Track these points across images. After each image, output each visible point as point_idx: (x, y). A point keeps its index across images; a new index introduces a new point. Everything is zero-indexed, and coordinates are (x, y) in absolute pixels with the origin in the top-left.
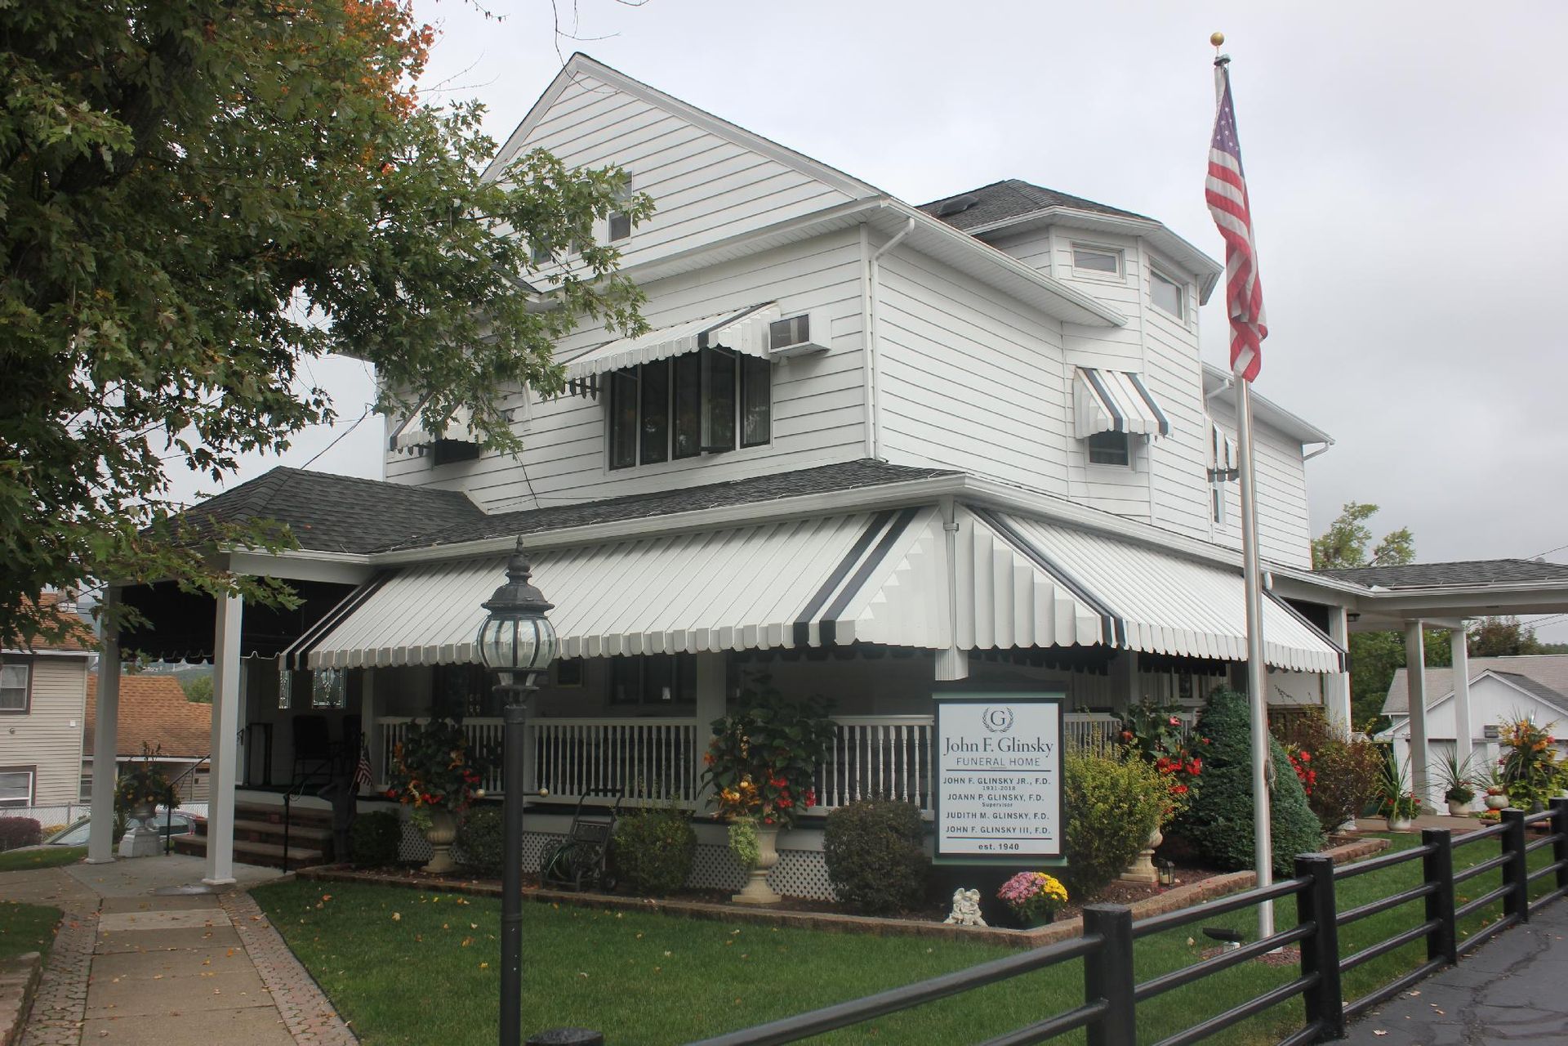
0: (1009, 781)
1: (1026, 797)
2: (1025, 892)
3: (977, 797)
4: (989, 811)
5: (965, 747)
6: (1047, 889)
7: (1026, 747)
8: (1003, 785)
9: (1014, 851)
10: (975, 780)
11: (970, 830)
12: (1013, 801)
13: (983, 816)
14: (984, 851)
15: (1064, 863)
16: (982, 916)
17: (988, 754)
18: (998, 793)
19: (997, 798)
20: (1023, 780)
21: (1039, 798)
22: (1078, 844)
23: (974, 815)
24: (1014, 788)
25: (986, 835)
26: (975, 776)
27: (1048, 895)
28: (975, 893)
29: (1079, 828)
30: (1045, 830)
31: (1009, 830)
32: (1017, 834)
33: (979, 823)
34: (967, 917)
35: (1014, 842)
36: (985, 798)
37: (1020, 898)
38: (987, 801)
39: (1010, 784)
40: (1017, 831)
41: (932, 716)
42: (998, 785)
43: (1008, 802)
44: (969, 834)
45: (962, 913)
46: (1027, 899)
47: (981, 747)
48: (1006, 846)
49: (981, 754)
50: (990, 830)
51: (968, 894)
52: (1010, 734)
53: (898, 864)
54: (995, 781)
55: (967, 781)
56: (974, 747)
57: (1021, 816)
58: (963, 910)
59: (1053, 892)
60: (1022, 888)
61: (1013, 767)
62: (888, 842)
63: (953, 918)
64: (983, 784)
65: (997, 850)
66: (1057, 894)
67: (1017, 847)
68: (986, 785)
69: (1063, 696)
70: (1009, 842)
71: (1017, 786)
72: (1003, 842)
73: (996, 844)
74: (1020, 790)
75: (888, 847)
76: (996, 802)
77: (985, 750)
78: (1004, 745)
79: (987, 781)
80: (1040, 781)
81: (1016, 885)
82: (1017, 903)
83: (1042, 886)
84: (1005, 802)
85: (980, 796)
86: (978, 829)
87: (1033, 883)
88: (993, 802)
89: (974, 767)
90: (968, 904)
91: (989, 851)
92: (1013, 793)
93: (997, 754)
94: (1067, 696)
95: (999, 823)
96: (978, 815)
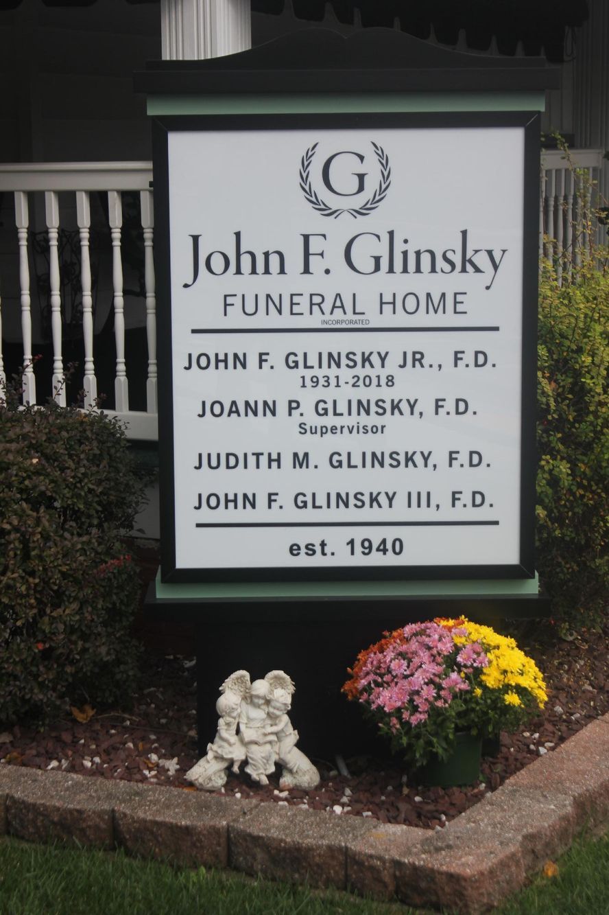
0: (375, 359)
1: (426, 405)
2: (429, 692)
3: (282, 408)
4: (319, 448)
5: (246, 261)
6: (492, 679)
7: (426, 259)
8: (359, 371)
9: (390, 560)
10: (276, 358)
11: (262, 501)
12: (387, 419)
13: (301, 461)
14: (303, 561)
15: (532, 587)
16: (299, 745)
17: (315, 283)
18: (344, 395)
19: (342, 408)
20: (418, 358)
21: (462, 406)
22: (560, 520)
23: (275, 460)
24: (390, 381)
25: (309, 515)
26: (278, 346)
27: (495, 696)
28: (278, 681)
29: (566, 482)
30: (478, 499)
31: (374, 499)
32: (400, 511)
33: (288, 481)
34: (257, 753)
35: (390, 534)
36: (307, 407)
37: (415, 709)
38: (313, 420)
39: (378, 369)
40: (400, 501)
41: (148, 165)
42: (346, 374)
43: (372, 420)
44: (261, 513)
45: (246, 744)
46: (434, 712)
47: (294, 261)
48: (367, 547)
49: (294, 282)
50: (321, 501)
51: (261, 686)
52: (378, 221)
53: (59, 599)
54: (334, 360)
55: (252, 361)
56: (274, 260)
57: (409, 459)
58: (248, 734)
59: (507, 688)
60: (419, 678)
61: (388, 319)
62: (25, 542)
63: (219, 758)
64: (301, 370)
65: (341, 558)
66: (521, 691)
67: (398, 546)
68: (308, 374)
69: (538, 105)
70: (376, 535)
71: (399, 375)
72: (359, 534)
73: (337, 540)
74: (409, 384)
75: (26, 556)
76: (338, 421)
77: (307, 270)
78: (362, 257)
79: (312, 361)
80: (469, 358)
81: (400, 667)
82: (406, 724)
83: (478, 672)
84: (364, 420)
85: (293, 406)
86: (286, 499)
87: (451, 662)
88: (330, 421)
89: (275, 321)
90: (259, 714)
91: (317, 561)
92: (387, 394)
93: (342, 282)
94: (548, 106)
95: (347, 482)
96: (287, 460)
